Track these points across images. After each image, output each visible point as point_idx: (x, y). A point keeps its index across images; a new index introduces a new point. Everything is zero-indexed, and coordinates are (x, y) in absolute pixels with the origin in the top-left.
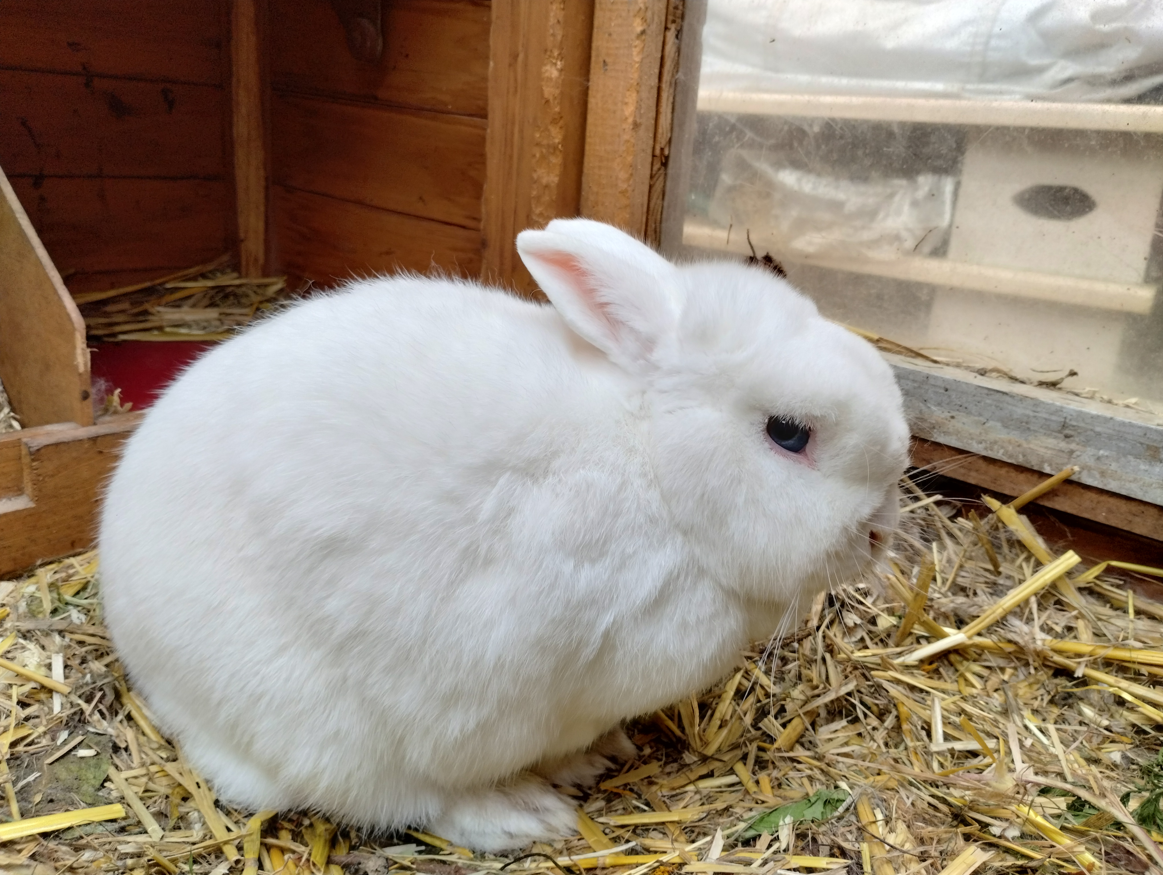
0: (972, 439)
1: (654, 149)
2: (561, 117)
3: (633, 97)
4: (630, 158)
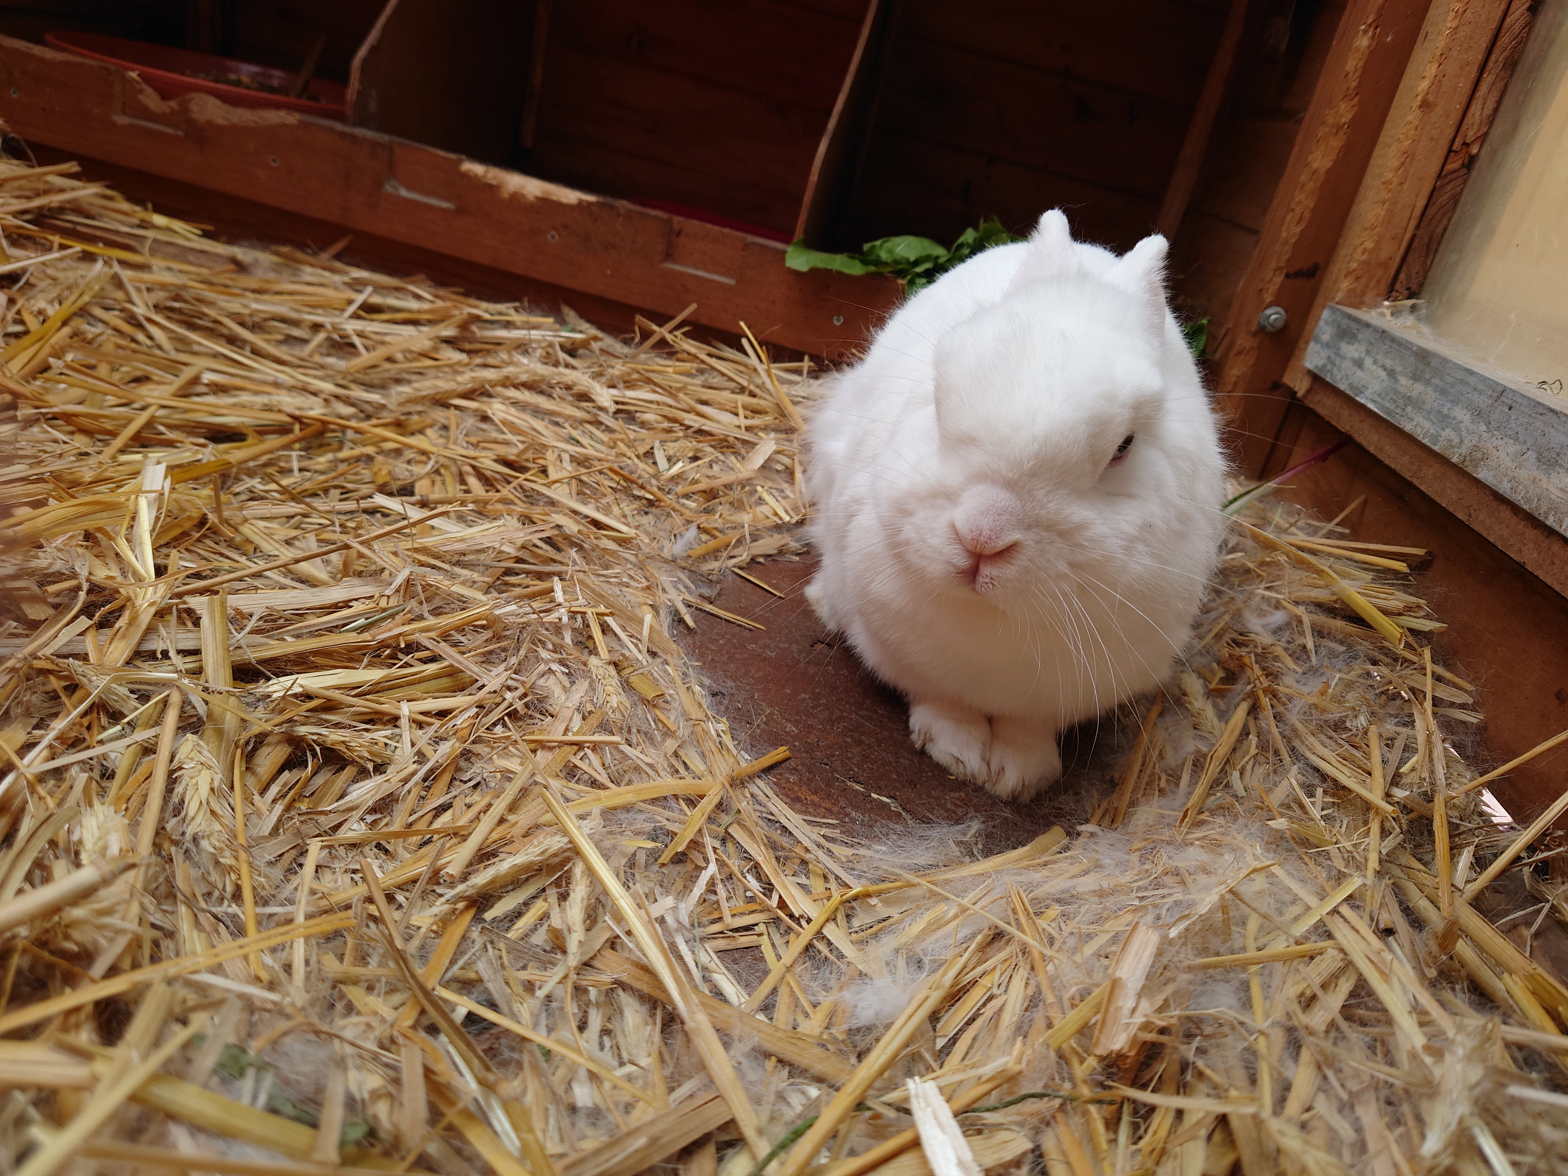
0: (1506, 475)
1: (1453, 141)
2: (1356, 95)
3: (1433, 70)
4: (1406, 143)
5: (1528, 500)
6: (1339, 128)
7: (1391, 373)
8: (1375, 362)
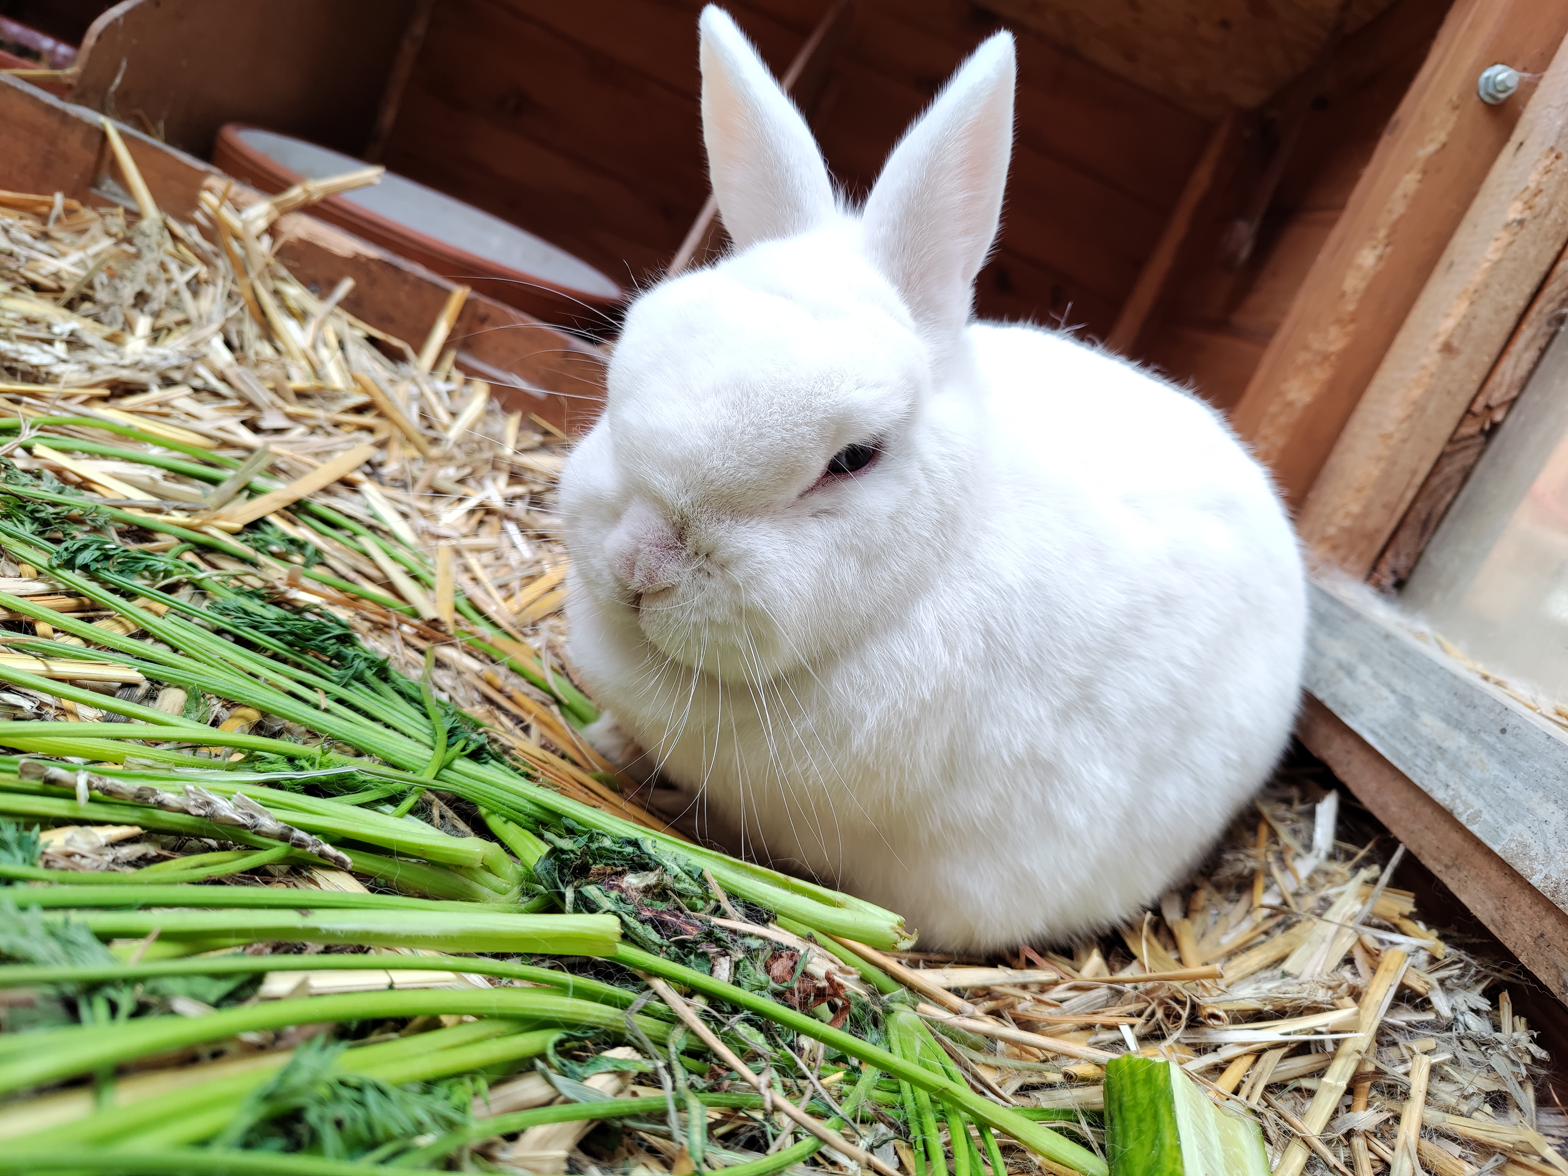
1: (1473, 401)
2: (1353, 321)
3: (1462, 307)
4: (1416, 393)
6: (1326, 357)
7: (1407, 702)
8: (1376, 675)
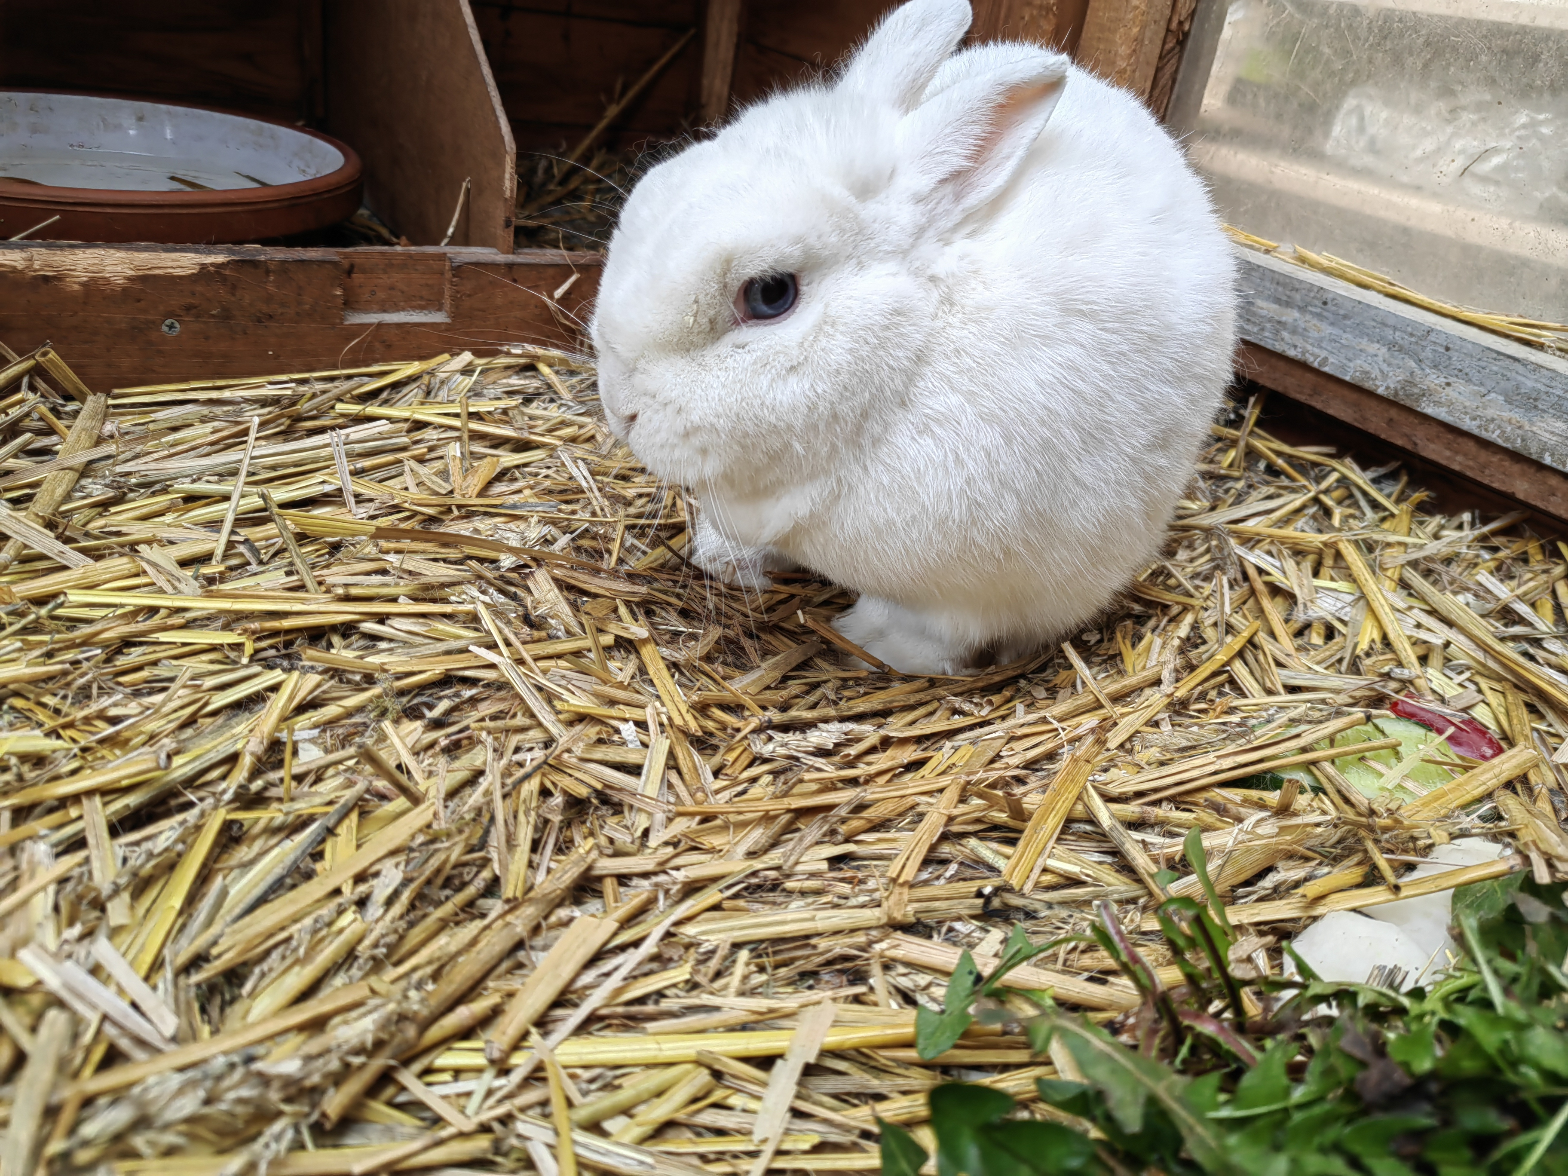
0: (1466, 413)
1: (1170, 20)
4: (1135, 31)
5: (1507, 439)
